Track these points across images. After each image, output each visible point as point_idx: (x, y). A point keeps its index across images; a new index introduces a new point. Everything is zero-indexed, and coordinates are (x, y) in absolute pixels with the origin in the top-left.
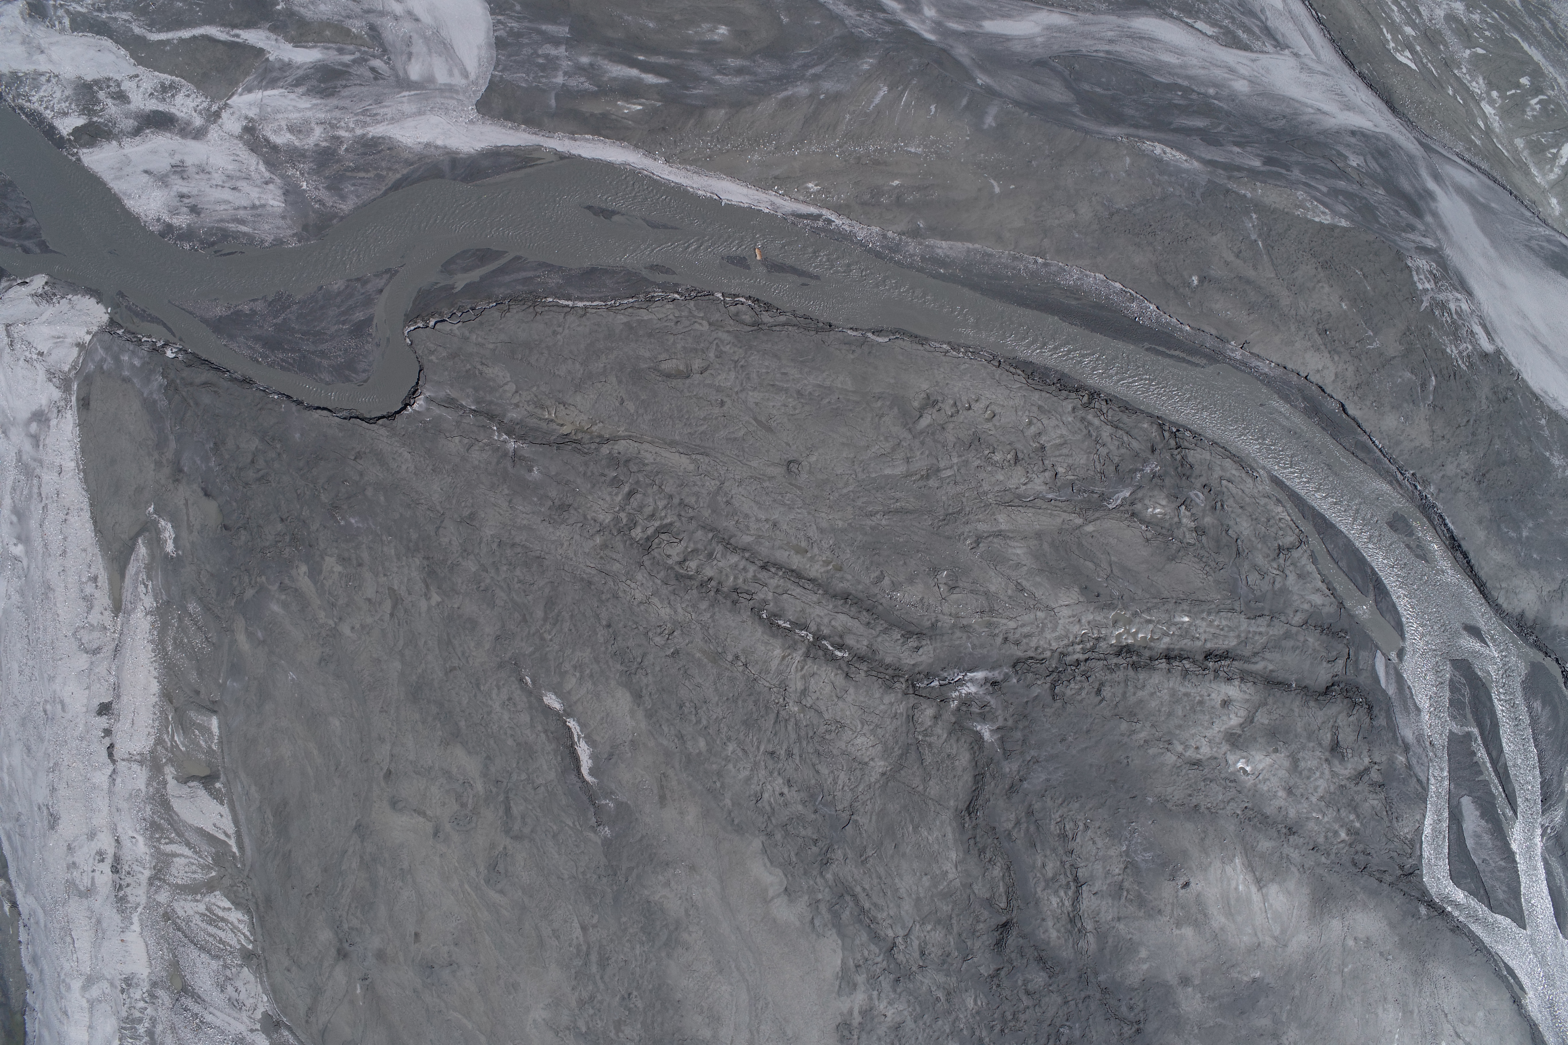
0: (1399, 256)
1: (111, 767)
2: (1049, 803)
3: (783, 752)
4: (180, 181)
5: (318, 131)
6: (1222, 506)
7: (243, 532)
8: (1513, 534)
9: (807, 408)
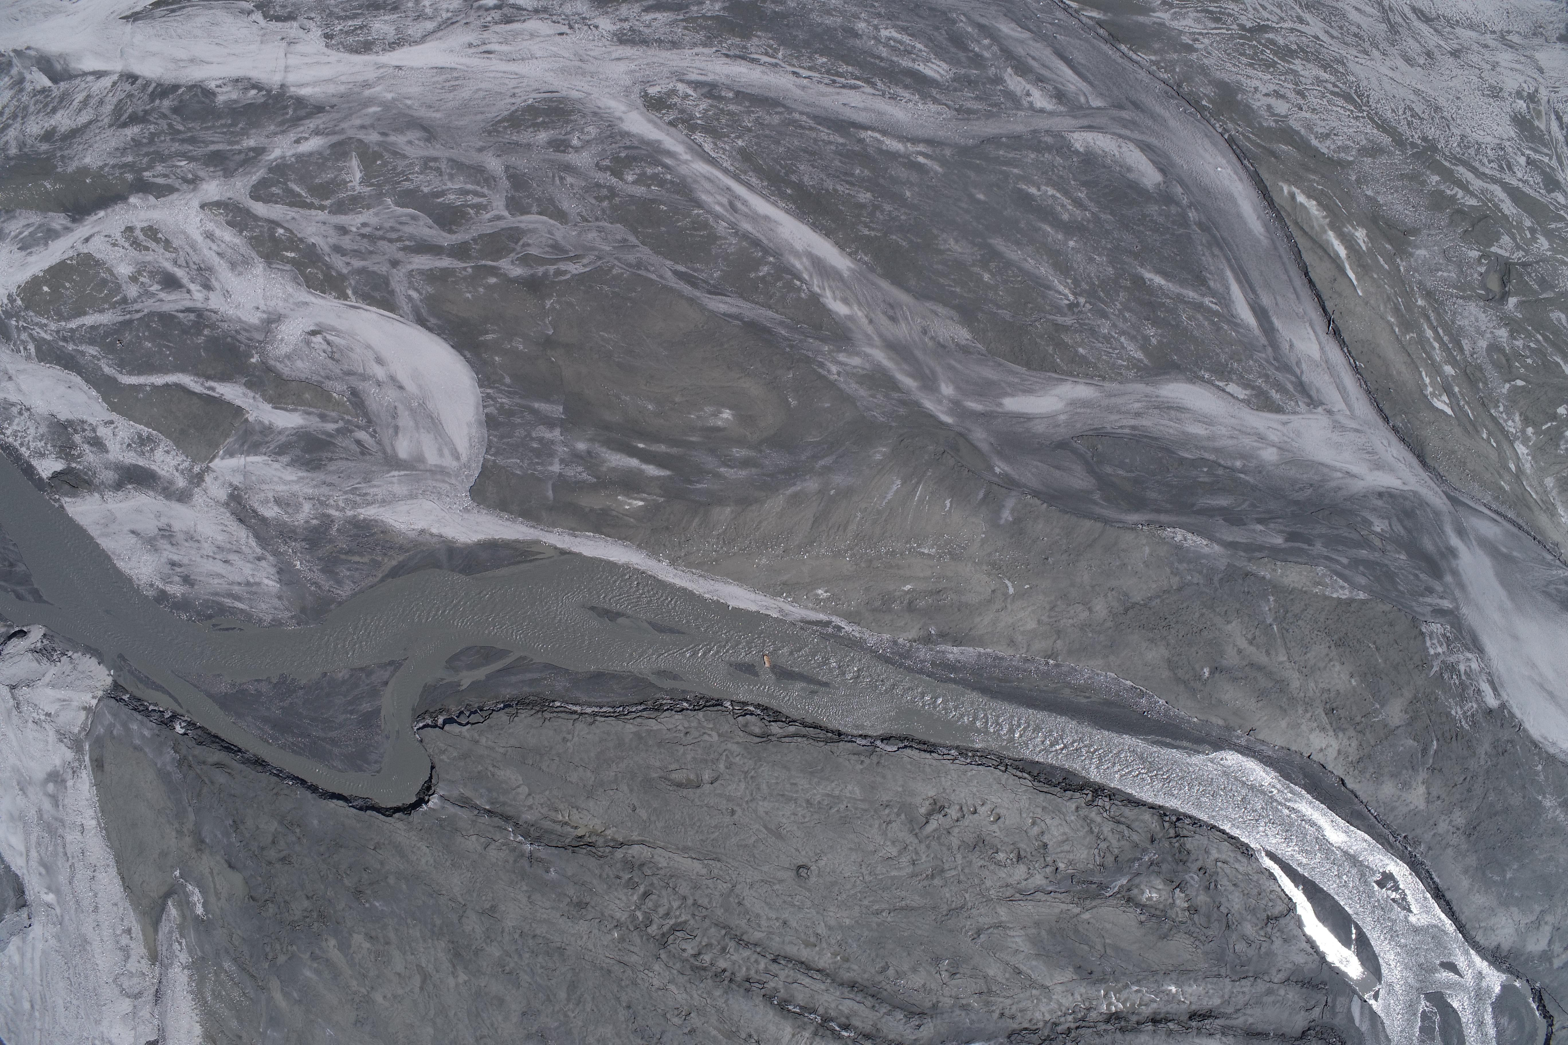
0: (1415, 622)
4: (169, 547)
5: (307, 507)
6: (1216, 886)
7: (270, 904)
8: (1496, 878)
9: (816, 816)
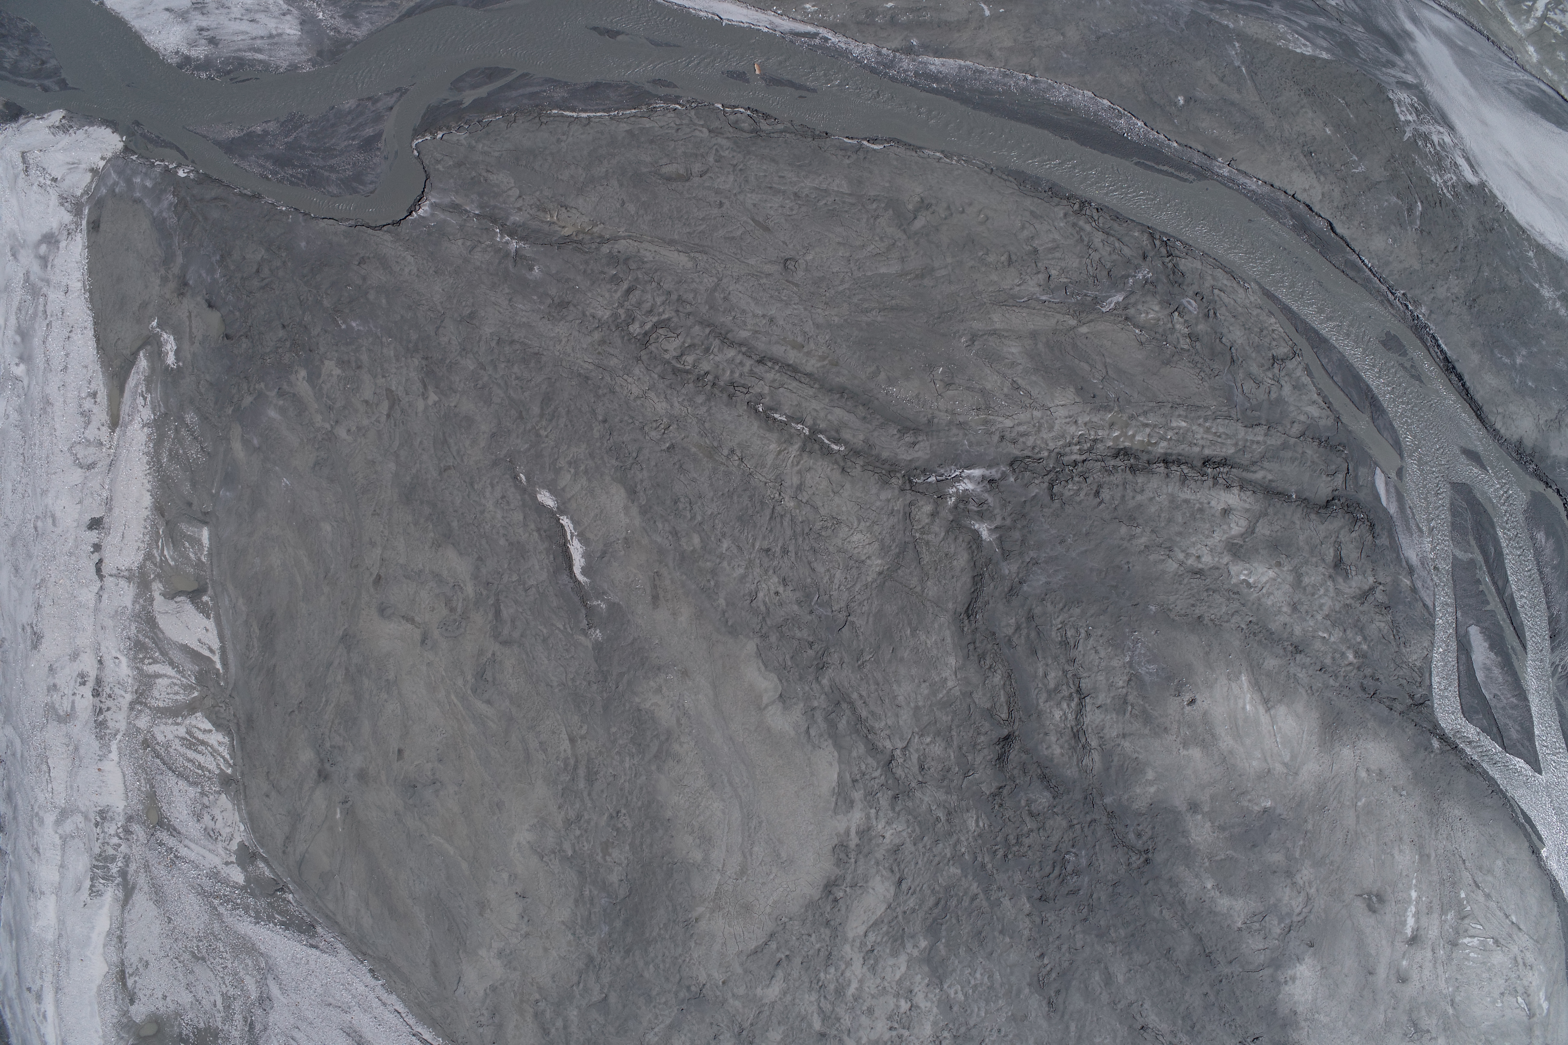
0: (1380, 89)
1: (99, 584)
2: (1050, 608)
3: (778, 549)
4: (200, 17)
6: (1215, 313)
7: (244, 339)
8: (1507, 361)
9: (804, 209)
